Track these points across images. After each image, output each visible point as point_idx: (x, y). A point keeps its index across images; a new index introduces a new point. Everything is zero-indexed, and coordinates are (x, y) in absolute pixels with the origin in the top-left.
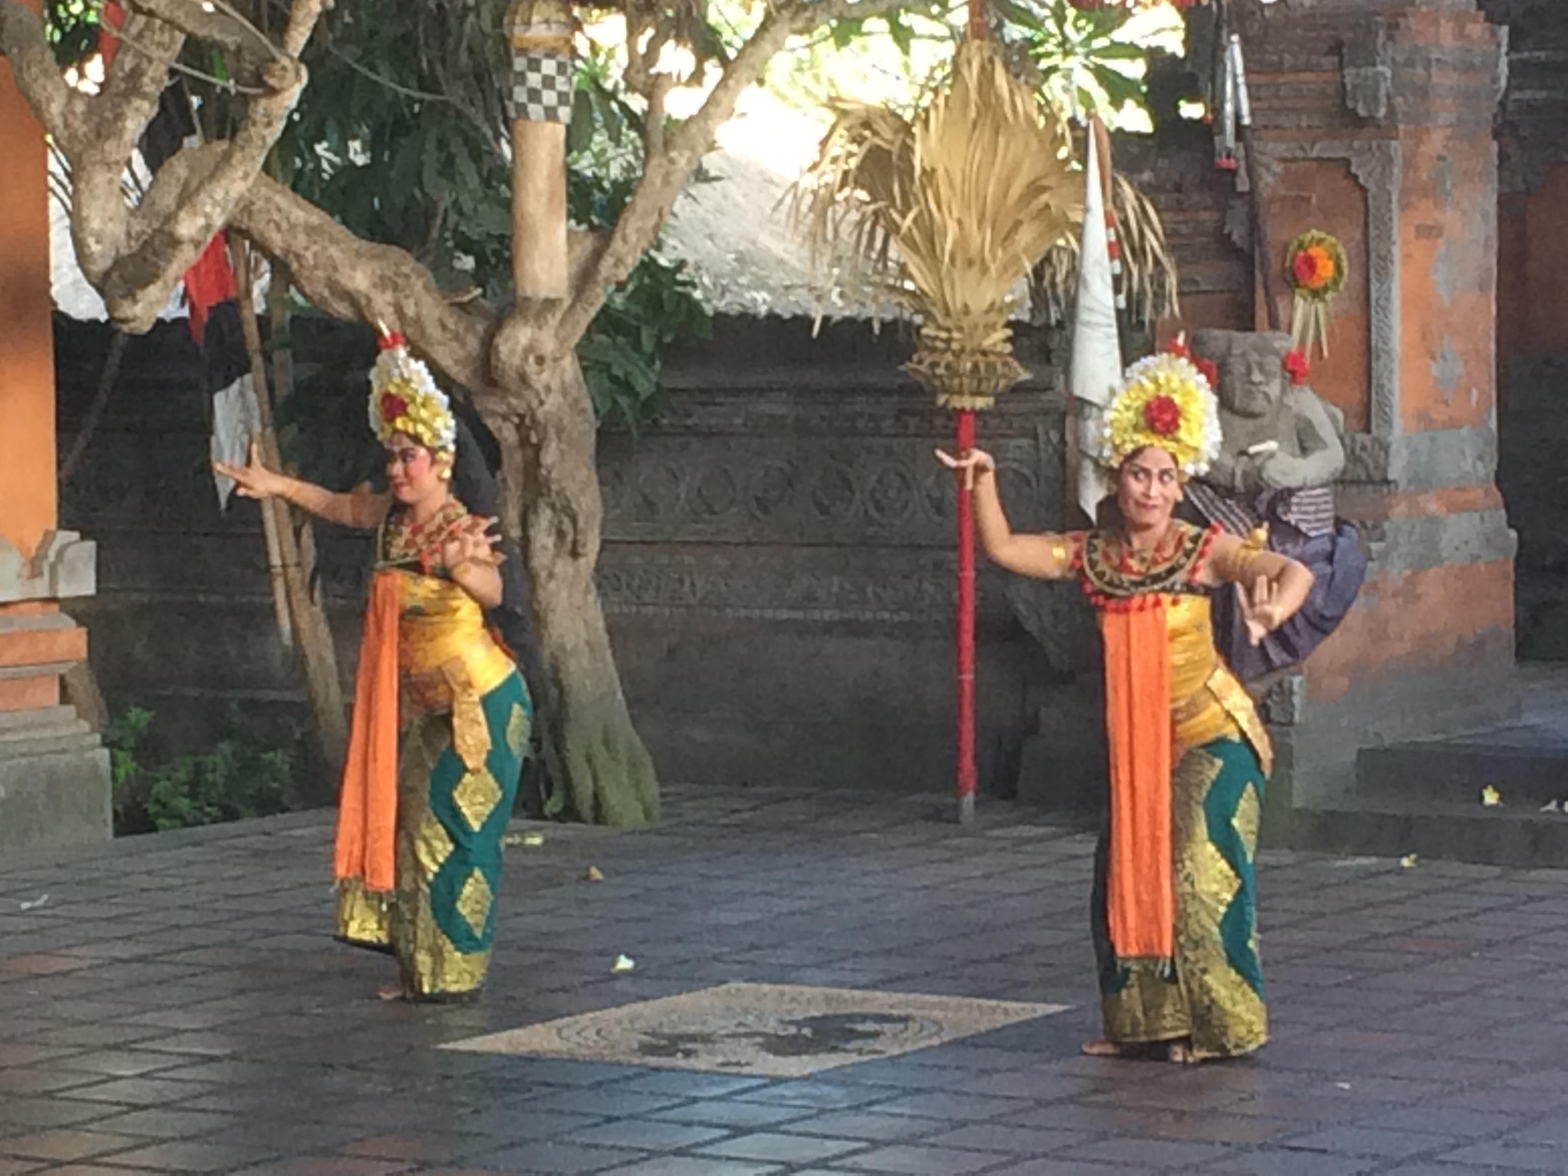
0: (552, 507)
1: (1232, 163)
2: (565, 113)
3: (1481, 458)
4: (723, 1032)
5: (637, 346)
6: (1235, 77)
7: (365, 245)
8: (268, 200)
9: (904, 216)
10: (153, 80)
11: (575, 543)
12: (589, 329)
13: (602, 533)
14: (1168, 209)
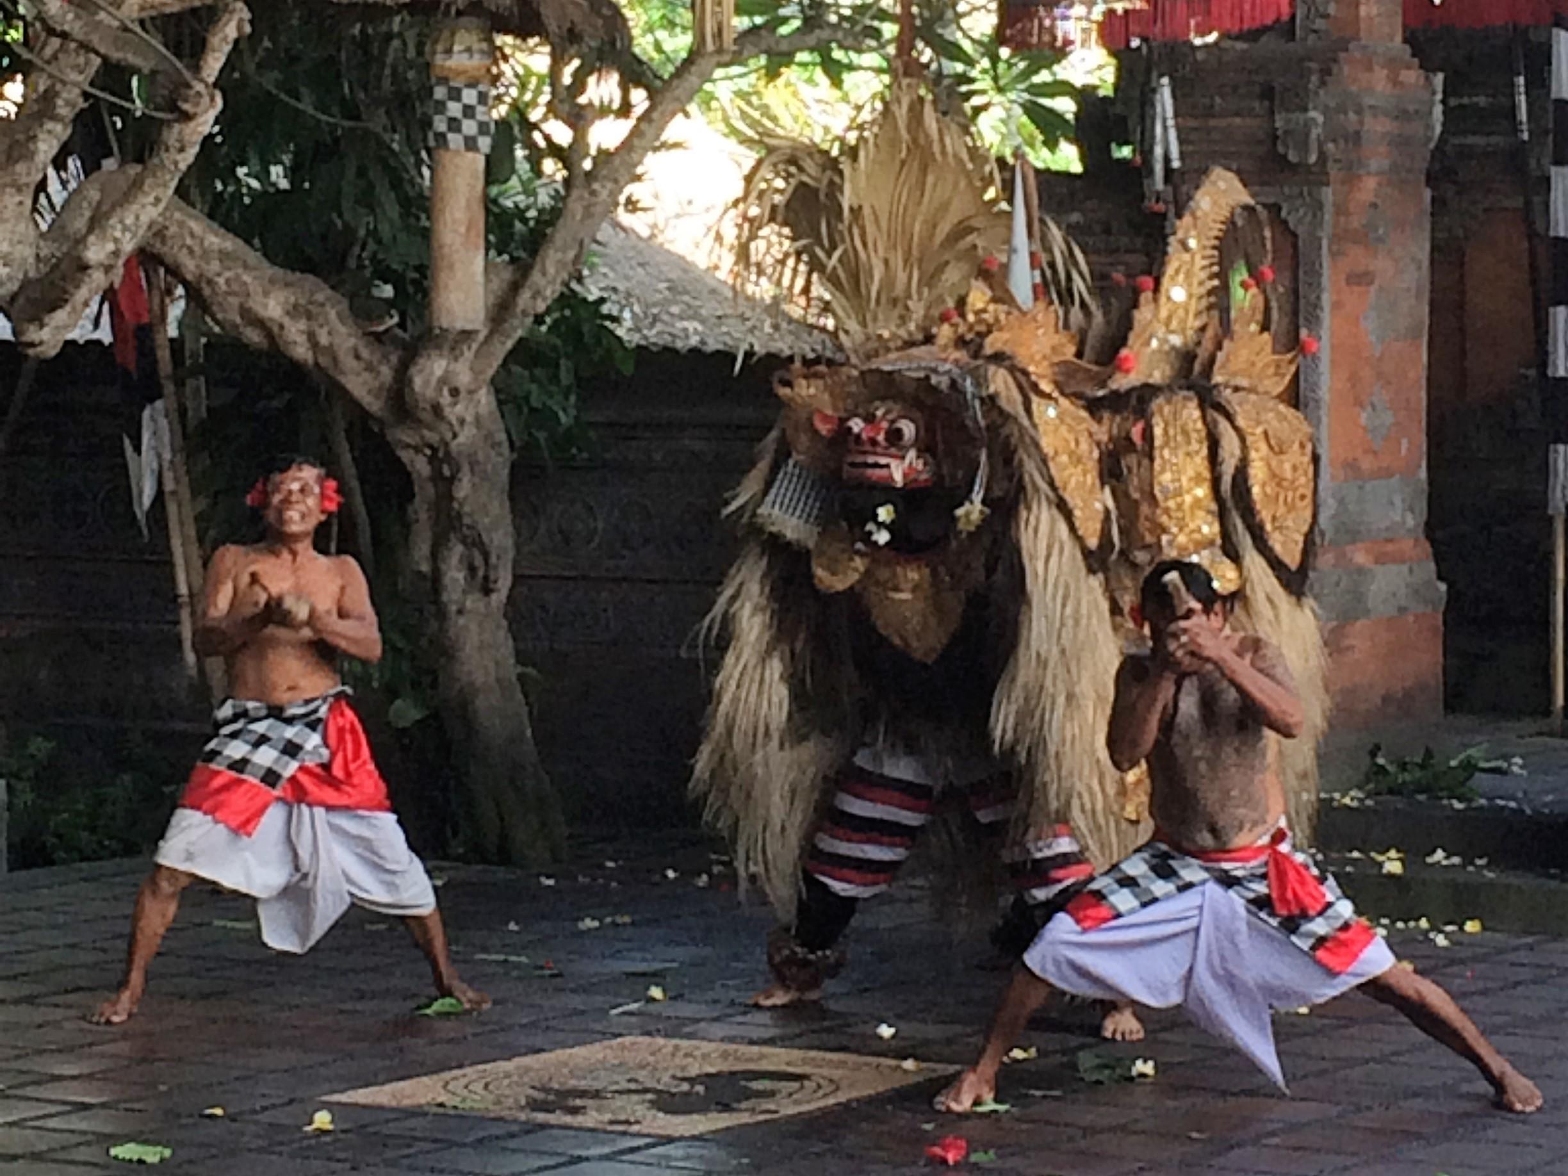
0: (463, 541)
1: (1161, 207)
2: (485, 143)
3: (1412, 510)
4: (615, 1087)
5: (555, 378)
6: (1164, 120)
7: (279, 272)
8: (181, 224)
9: (829, 256)
10: (68, 103)
11: (486, 578)
12: (505, 361)
13: (514, 568)
14: (1097, 252)
